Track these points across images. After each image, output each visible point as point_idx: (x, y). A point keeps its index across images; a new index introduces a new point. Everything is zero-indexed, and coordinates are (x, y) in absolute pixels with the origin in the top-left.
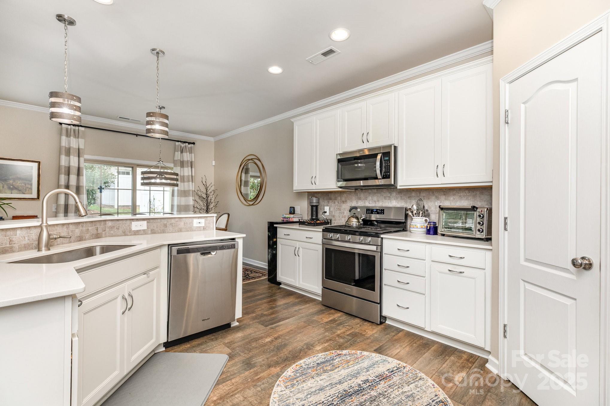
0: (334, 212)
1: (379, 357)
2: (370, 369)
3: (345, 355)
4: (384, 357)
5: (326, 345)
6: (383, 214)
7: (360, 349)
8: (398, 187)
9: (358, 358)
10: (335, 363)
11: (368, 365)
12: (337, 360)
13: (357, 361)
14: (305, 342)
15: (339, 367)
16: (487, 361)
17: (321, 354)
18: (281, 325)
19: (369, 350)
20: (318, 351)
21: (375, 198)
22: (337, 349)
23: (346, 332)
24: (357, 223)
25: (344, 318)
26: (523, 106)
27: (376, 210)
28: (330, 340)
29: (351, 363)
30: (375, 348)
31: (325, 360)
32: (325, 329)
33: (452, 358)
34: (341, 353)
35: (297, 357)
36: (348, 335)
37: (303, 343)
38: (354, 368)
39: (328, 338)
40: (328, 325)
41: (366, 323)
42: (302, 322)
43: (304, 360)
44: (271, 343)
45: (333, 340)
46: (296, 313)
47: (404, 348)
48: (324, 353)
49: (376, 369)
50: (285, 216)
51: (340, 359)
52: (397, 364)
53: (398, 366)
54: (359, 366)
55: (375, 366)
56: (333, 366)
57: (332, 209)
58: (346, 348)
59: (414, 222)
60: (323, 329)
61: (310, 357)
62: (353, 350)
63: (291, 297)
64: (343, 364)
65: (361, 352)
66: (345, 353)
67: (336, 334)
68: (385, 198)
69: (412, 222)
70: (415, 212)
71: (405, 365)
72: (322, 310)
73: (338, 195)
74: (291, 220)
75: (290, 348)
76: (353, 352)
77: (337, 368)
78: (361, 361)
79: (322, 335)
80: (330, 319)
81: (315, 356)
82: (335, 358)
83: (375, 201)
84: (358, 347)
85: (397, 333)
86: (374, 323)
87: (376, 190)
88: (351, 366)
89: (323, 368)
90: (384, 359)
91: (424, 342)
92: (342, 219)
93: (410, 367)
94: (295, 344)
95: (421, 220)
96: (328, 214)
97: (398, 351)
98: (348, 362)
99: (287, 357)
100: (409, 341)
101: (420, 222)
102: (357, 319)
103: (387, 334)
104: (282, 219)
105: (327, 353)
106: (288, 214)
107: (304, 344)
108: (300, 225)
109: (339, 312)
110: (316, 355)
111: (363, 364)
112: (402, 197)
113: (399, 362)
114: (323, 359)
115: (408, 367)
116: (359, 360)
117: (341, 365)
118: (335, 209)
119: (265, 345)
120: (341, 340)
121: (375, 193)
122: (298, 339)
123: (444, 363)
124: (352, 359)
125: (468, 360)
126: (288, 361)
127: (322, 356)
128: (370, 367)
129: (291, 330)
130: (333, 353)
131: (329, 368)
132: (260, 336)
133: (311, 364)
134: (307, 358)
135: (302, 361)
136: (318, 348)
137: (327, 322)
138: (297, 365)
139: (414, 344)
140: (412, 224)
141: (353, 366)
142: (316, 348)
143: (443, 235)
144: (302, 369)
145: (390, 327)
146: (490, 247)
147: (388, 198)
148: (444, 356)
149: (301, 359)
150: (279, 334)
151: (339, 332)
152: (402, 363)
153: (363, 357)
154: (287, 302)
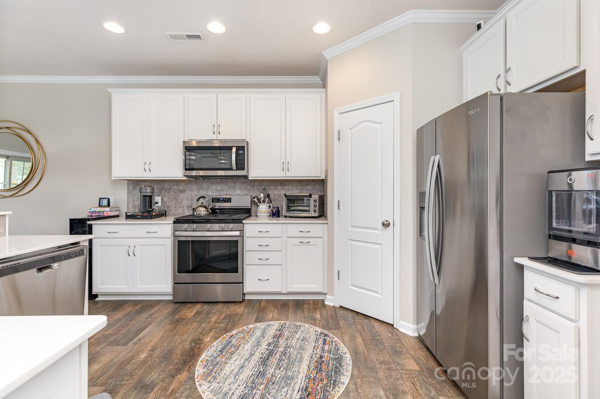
0: (169, 202)
1: (263, 324)
2: (264, 335)
3: (237, 334)
4: (267, 323)
5: (212, 334)
6: (231, 202)
7: (244, 325)
8: (250, 178)
9: (249, 332)
10: (234, 344)
11: (261, 333)
12: (234, 341)
13: (250, 335)
14: (189, 340)
15: (240, 345)
16: (323, 300)
17: (215, 343)
18: (144, 336)
19: (251, 323)
20: (209, 342)
21: (219, 187)
22: (225, 333)
23: (219, 317)
24: (207, 212)
25: (206, 307)
26: (350, 131)
27: (222, 199)
28: (212, 329)
29: (247, 337)
30: (254, 320)
31: (224, 345)
32: (198, 322)
33: (306, 306)
34: (231, 334)
35: (193, 355)
36: (223, 319)
37: (188, 342)
38: (252, 340)
39: (207, 328)
40: (198, 318)
41: (230, 305)
42: (166, 325)
43: (204, 353)
44: (151, 357)
45: (215, 328)
46: (149, 320)
47: (273, 312)
48: (217, 341)
49: (268, 333)
50: (93, 210)
51: (235, 339)
52: (279, 323)
53: (281, 325)
54: (254, 337)
55: (266, 331)
56: (234, 346)
57: (165, 199)
58: (231, 329)
59: (261, 208)
60: (196, 323)
61: (208, 349)
62: (240, 328)
63: (126, 306)
64: (241, 342)
65: (246, 326)
66: (235, 333)
67: (212, 322)
68: (229, 187)
69: (259, 208)
70: (262, 200)
71: (284, 322)
72: (177, 308)
73: (174, 184)
74: (105, 214)
75: (178, 351)
76: (241, 329)
77: (239, 346)
78: (253, 333)
79: (200, 328)
80: (194, 312)
81: (211, 347)
82: (230, 340)
83: (219, 191)
84: (241, 325)
85: (259, 303)
86: (237, 302)
87: (220, 180)
88: (249, 340)
89: (227, 351)
90: (267, 324)
91: (282, 302)
92: (180, 209)
93: (288, 322)
94: (181, 347)
95: (265, 206)
96: (160, 204)
97: (271, 315)
98: (244, 338)
99: (183, 360)
100: (273, 305)
101: (265, 208)
102: (219, 304)
103: (253, 307)
104: (89, 214)
105: (219, 339)
106: (98, 208)
107: (190, 342)
108: (127, 219)
109: (196, 304)
110: (211, 345)
111: (256, 334)
112: (245, 186)
113: (279, 322)
114: (221, 345)
115: (288, 323)
116: (251, 333)
117: (240, 343)
118: (170, 199)
119: (145, 361)
120: (222, 325)
121: (219, 183)
122: (179, 341)
123: (304, 311)
124: (245, 335)
125: (314, 304)
126: (187, 363)
127: (218, 344)
128: (263, 334)
129: (162, 336)
130: (225, 338)
131: (233, 349)
132: (129, 355)
133: (214, 354)
134: (206, 352)
135: (203, 356)
136: (208, 339)
137: (193, 316)
138: (202, 362)
139: (277, 306)
140: (258, 209)
141: (251, 339)
142: (205, 340)
143: (286, 217)
144: (210, 361)
145: (250, 301)
146: (326, 222)
147: (232, 188)
148: (300, 307)
149: (199, 355)
150: (151, 345)
151: (213, 320)
152: (281, 322)
153: (252, 330)
154: (126, 312)
